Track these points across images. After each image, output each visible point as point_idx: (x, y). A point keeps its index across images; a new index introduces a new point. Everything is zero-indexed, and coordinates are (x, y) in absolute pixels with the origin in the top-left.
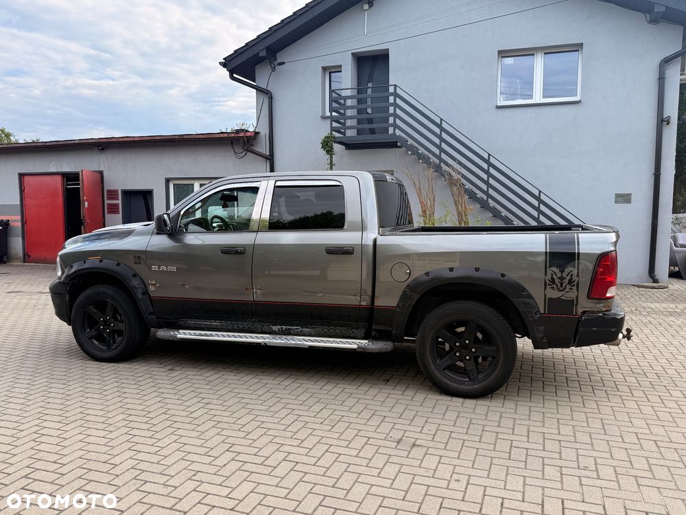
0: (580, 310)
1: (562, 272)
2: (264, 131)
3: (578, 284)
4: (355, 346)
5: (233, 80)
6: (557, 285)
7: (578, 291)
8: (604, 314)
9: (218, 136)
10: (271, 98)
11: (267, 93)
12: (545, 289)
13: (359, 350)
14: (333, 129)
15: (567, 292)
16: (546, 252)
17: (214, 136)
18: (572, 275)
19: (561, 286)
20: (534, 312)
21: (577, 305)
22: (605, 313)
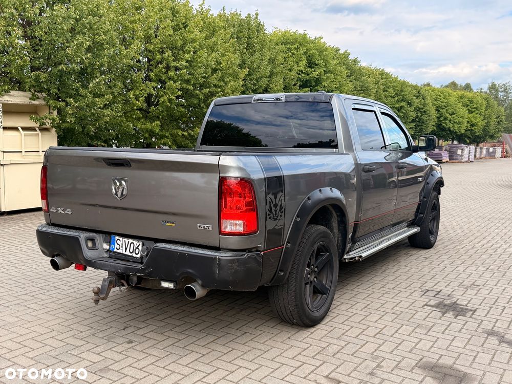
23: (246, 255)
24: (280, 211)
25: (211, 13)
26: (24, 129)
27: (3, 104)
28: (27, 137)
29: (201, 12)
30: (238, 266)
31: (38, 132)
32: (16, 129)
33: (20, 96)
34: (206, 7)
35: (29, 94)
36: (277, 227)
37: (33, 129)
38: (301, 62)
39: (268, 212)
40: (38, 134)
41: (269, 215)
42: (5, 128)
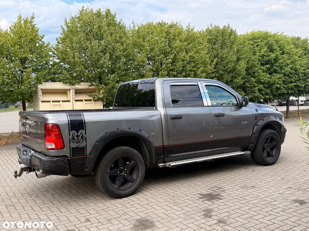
23: (56, 159)
24: (82, 138)
25: (195, 30)
26: (86, 100)
27: (75, 89)
28: (87, 104)
29: (188, 31)
30: (51, 164)
31: (93, 102)
32: (82, 100)
33: (84, 85)
34: (192, 27)
35: (89, 84)
36: (79, 147)
37: (91, 100)
38: (263, 50)
39: (71, 139)
40: (92, 103)
41: (72, 140)
42: (76, 101)
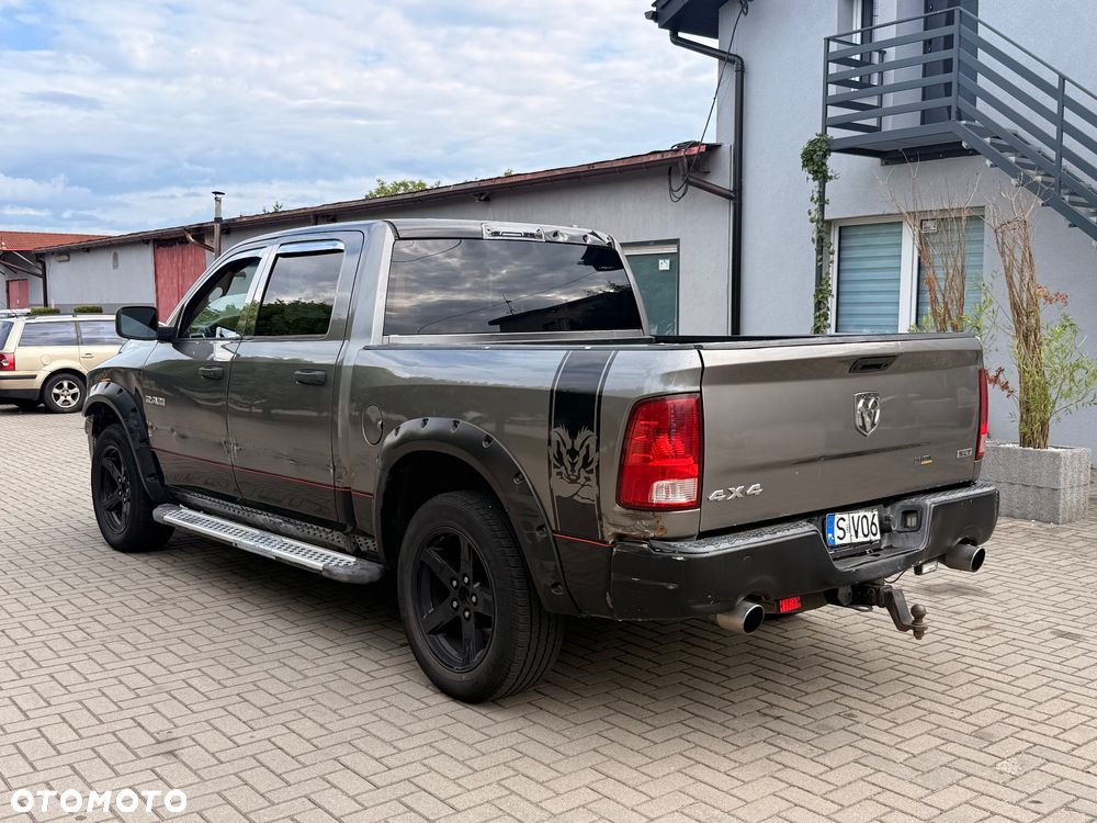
0: (609, 532)
1: (573, 435)
2: (728, 142)
3: (598, 467)
4: (318, 565)
5: (675, 43)
6: (566, 469)
7: (598, 483)
8: (650, 546)
9: (645, 160)
10: (741, 71)
11: (733, 62)
12: (550, 476)
13: (324, 573)
14: (828, 123)
15: (583, 486)
16: (552, 391)
17: (639, 161)
18: (588, 447)
19: (573, 470)
20: (536, 525)
21: (601, 519)
22: (656, 544)
